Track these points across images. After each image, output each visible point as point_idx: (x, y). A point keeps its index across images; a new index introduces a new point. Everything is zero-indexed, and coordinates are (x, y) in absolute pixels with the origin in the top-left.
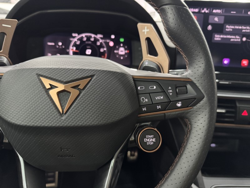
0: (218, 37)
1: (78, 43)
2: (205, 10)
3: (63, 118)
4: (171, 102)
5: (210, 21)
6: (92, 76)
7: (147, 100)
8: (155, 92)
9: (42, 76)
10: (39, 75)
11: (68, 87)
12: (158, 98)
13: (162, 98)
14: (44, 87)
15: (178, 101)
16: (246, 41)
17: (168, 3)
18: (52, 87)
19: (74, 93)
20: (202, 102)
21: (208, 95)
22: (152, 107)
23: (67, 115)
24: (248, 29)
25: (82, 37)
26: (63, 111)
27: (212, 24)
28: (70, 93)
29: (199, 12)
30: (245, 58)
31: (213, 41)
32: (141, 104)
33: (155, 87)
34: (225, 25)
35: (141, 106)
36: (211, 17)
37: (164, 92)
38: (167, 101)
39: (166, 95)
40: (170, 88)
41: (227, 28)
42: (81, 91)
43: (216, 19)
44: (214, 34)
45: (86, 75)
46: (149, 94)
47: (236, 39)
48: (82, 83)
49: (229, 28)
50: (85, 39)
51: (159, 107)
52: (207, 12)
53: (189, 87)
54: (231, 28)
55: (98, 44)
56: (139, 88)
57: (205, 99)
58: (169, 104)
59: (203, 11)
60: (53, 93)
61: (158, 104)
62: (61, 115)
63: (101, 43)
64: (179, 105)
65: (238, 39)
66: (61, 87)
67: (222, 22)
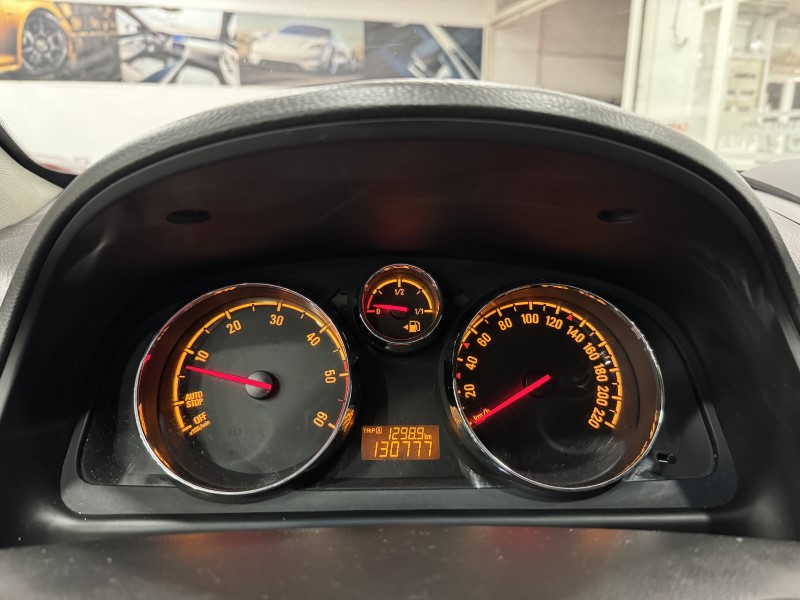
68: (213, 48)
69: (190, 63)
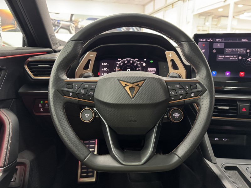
0: (220, 57)
1: (122, 64)
2: (210, 40)
3: (133, 100)
4: (188, 93)
5: (214, 47)
6: (145, 80)
7: (174, 93)
8: (179, 89)
9: (120, 80)
10: (119, 80)
11: (134, 85)
12: (181, 92)
13: (182, 91)
14: (122, 85)
15: (192, 93)
16: (242, 59)
17: (184, 41)
18: (126, 85)
19: (137, 88)
20: (205, 93)
21: (209, 89)
22: (177, 97)
23: (134, 98)
24: (242, 51)
25: (125, 61)
26: (132, 97)
27: (216, 49)
28: (135, 88)
29: (206, 41)
30: (242, 71)
31: (217, 60)
32: (171, 96)
33: (178, 86)
34: (225, 49)
35: (170, 97)
36: (214, 44)
37: (183, 88)
38: (185, 93)
39: (185, 90)
40: (187, 86)
41: (227, 51)
42: (140, 87)
43: (219, 45)
44: (217, 55)
45: (142, 80)
46: (175, 90)
47: (234, 58)
48: (140, 83)
49: (228, 50)
50: (126, 62)
51: (181, 97)
52: (212, 40)
53: (198, 85)
54: (229, 51)
55: (135, 64)
56: (169, 87)
57: (207, 91)
58: (187, 95)
59: (209, 40)
60: (127, 88)
61: (181, 95)
62: (132, 98)
63: (137, 64)
64: (193, 95)
65: (236, 58)
66: (131, 85)
67: (223, 47)
68: (68, 23)
69: (62, 28)
